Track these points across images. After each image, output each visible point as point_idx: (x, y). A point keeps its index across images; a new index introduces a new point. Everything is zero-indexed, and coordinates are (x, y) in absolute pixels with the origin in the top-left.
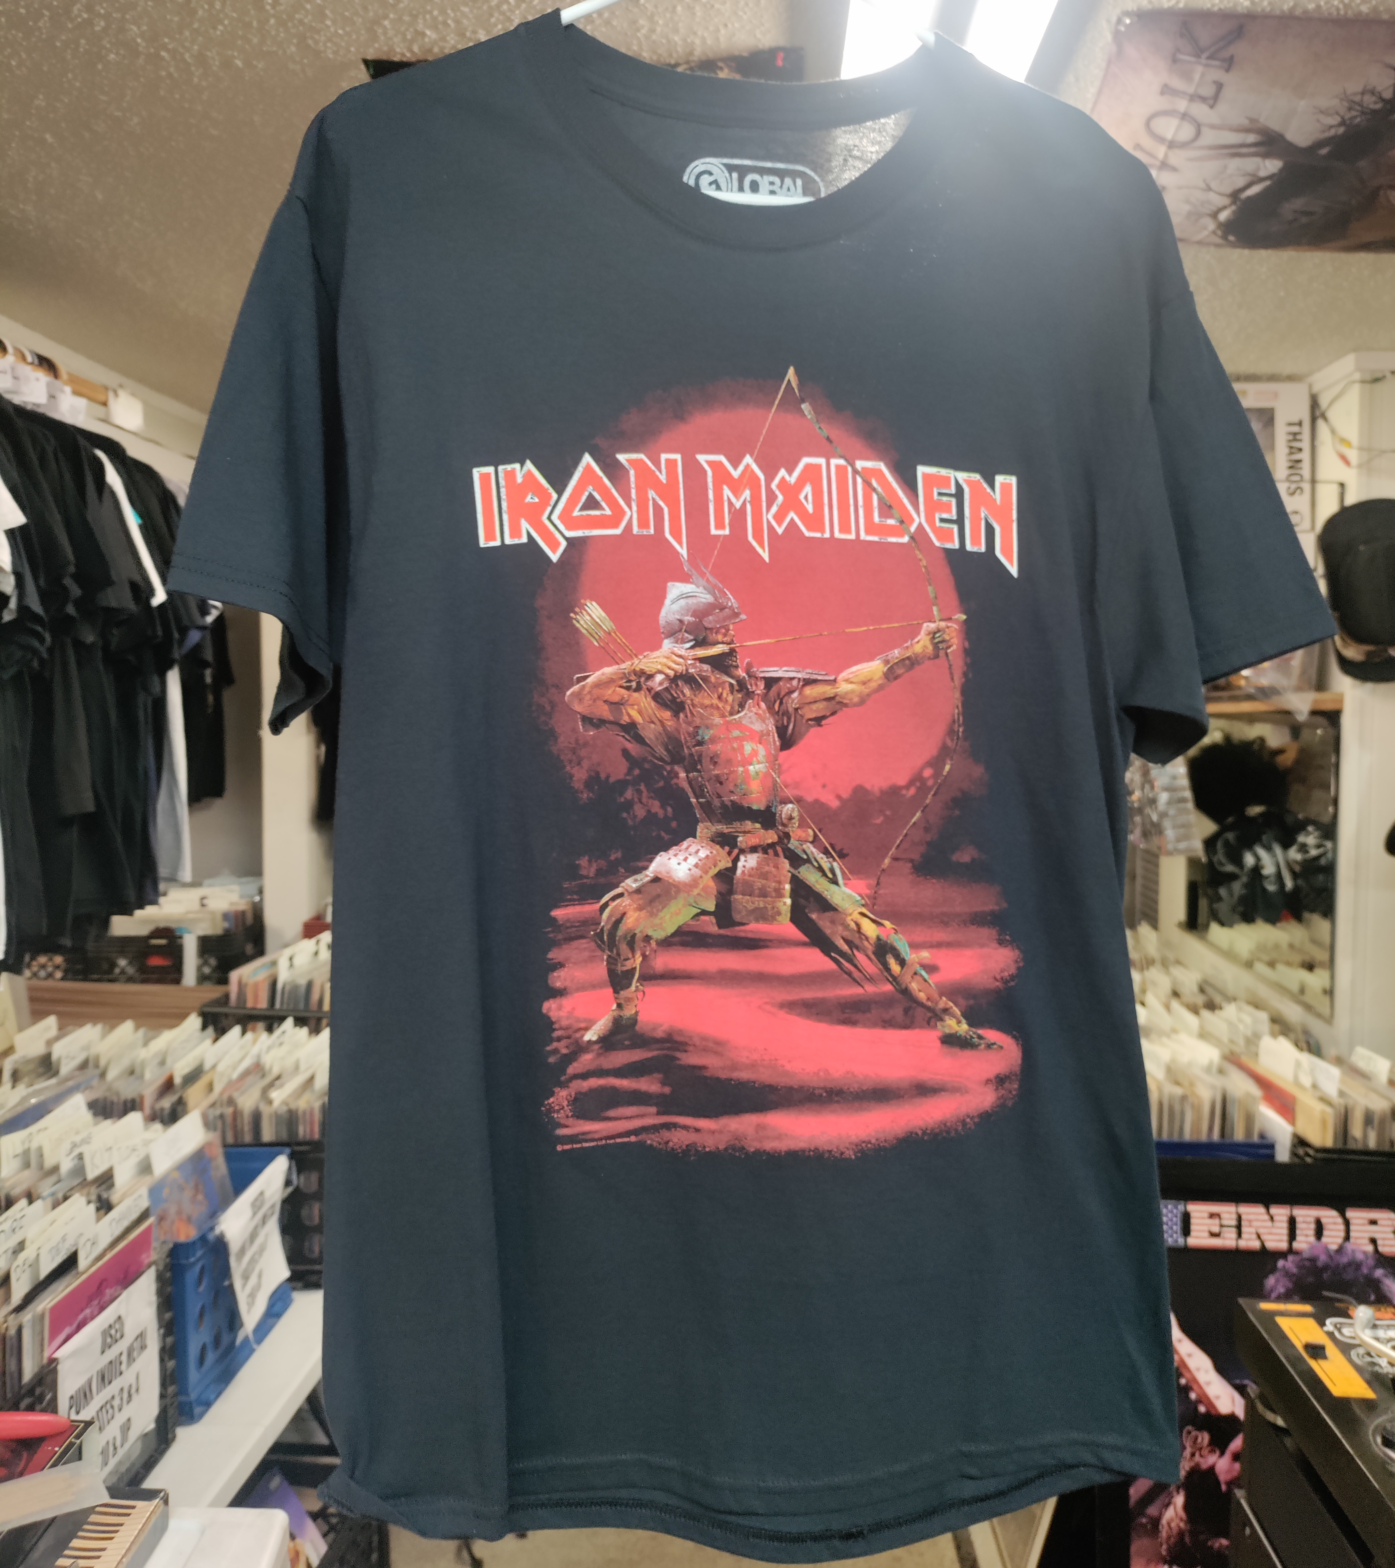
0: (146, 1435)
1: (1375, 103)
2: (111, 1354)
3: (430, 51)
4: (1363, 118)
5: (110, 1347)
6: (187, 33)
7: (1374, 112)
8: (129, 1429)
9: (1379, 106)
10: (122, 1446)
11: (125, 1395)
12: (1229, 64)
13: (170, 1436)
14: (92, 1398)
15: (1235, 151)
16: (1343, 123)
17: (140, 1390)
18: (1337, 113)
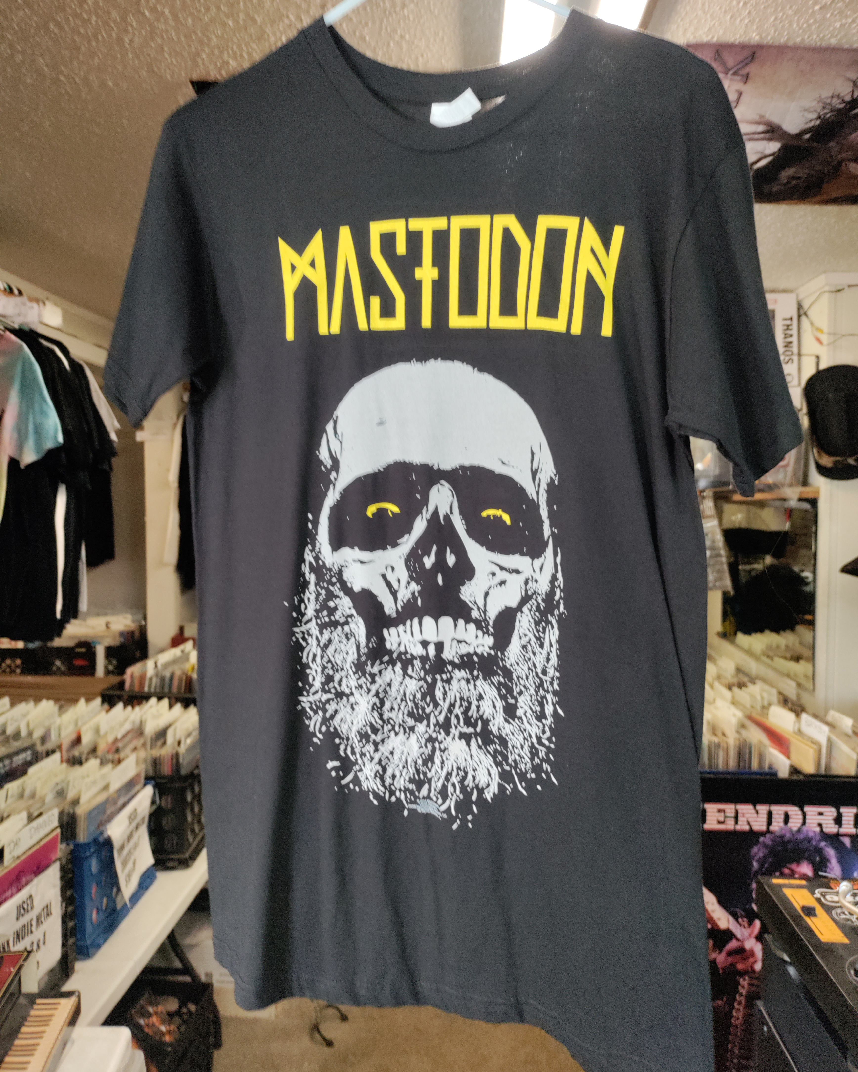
1: (840, 104)
2: (24, 920)
4: (832, 114)
5: (23, 915)
7: (840, 110)
9: (842, 106)
12: (746, 78)
13: (70, 969)
16: (819, 117)
17: (46, 943)
18: (815, 111)
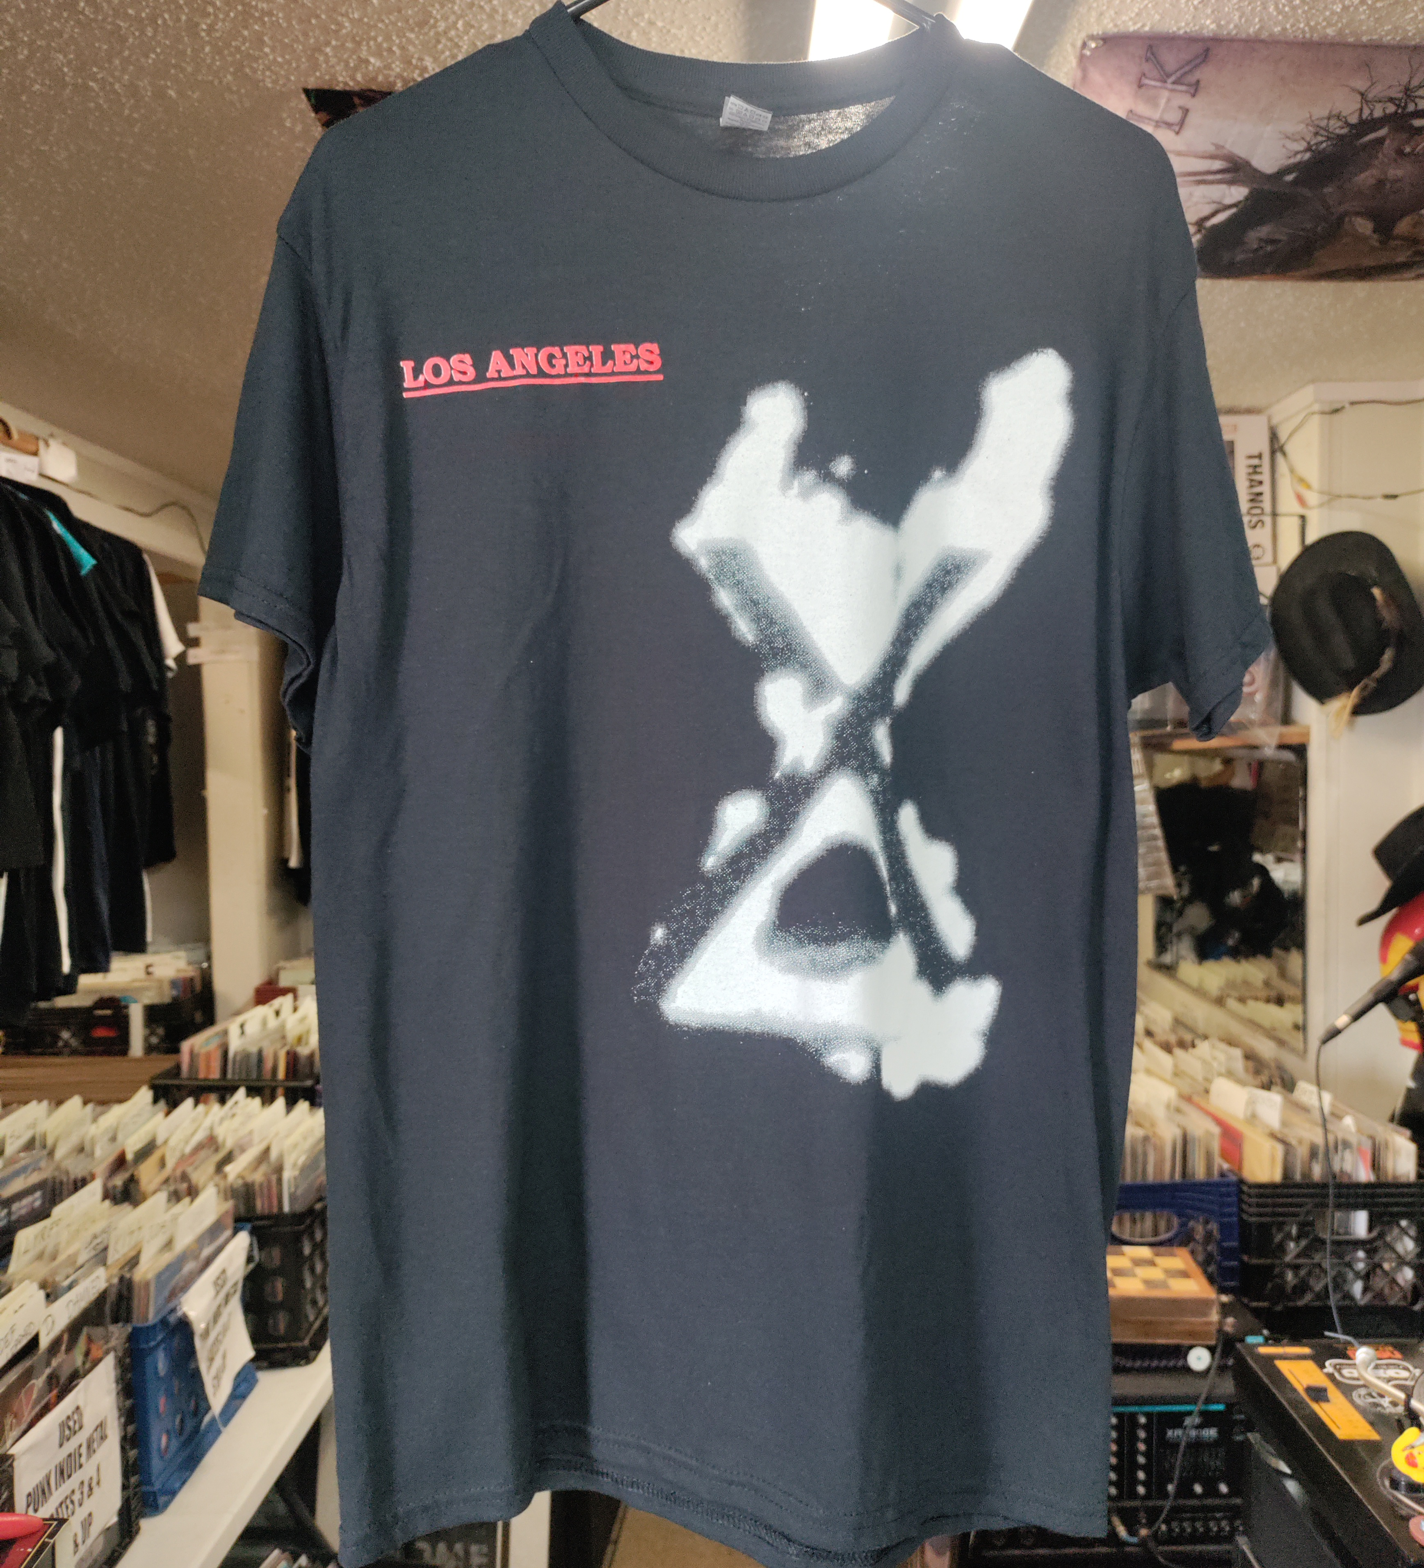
0: (108, 1529)
1: (1342, 128)
2: (70, 1447)
3: (374, 79)
4: (1329, 143)
5: (68, 1439)
6: (117, 62)
7: (1341, 137)
8: (90, 1525)
9: (1345, 131)
10: (84, 1542)
11: (86, 1489)
12: (1195, 89)
13: (134, 1530)
14: (51, 1493)
15: (1201, 178)
16: (1309, 149)
17: (101, 1483)
18: (1303, 139)
